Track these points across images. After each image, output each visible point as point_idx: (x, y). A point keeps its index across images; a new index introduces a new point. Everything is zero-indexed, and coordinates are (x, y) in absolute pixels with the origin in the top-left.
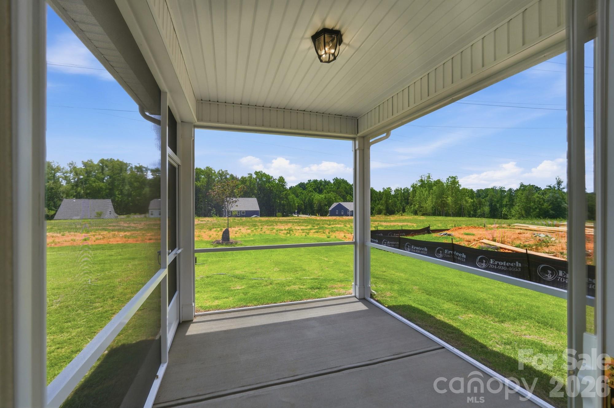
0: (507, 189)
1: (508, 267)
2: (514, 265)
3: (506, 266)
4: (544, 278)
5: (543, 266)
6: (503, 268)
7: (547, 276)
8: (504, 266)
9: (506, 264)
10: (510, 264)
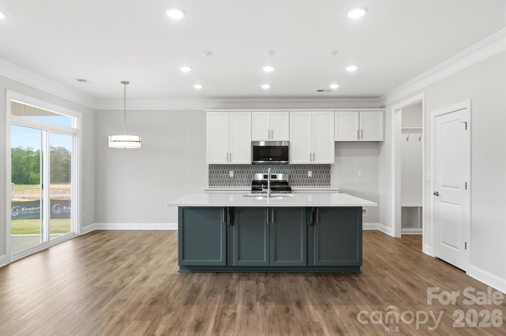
0: (35, 151)
1: (34, 211)
2: (38, 209)
3: (34, 210)
4: (56, 213)
5: (55, 205)
6: (32, 212)
7: (58, 211)
8: (32, 211)
9: (33, 209)
10: (36, 208)
